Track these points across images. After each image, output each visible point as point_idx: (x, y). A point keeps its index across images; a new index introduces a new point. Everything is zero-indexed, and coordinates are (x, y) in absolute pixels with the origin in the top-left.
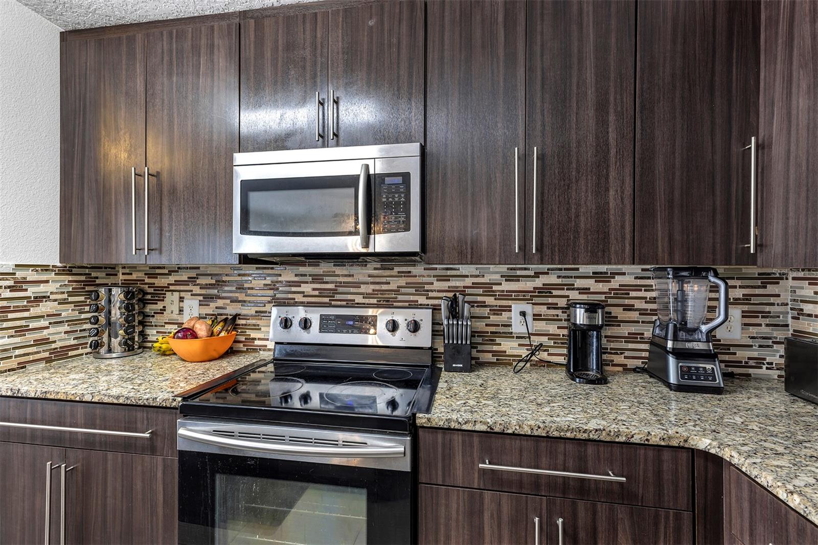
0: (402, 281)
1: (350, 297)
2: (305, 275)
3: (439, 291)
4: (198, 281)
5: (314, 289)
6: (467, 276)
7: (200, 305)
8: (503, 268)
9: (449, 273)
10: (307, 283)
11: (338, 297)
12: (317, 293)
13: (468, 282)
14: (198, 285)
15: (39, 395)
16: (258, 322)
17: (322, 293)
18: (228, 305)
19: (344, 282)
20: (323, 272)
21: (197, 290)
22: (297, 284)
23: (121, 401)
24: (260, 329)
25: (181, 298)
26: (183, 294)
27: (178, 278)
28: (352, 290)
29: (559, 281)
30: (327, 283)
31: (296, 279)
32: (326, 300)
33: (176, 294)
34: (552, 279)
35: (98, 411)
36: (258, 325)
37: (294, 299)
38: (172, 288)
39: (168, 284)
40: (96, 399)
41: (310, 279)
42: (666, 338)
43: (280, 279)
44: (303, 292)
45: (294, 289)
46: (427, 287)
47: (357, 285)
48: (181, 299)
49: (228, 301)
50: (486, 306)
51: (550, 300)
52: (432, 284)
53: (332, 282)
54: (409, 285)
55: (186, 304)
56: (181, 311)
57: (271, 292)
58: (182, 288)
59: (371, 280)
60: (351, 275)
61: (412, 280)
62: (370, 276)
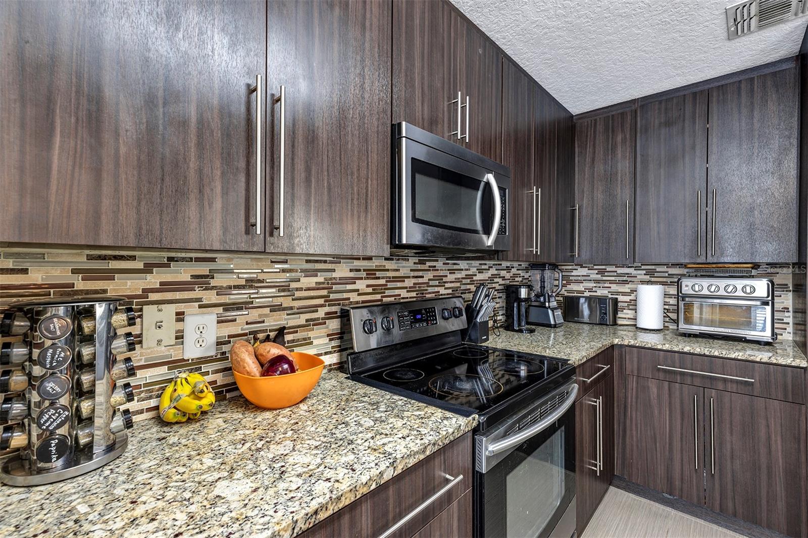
0: (430, 275)
2: (359, 270)
4: (213, 283)
5: (368, 286)
6: (462, 270)
7: (219, 322)
9: (455, 267)
10: (361, 278)
11: (388, 293)
12: (370, 290)
13: (463, 274)
14: (213, 288)
17: (376, 289)
18: (266, 316)
19: (393, 277)
20: (376, 266)
21: (210, 297)
22: (353, 280)
24: (311, 343)
25: (178, 314)
26: (181, 307)
27: (167, 278)
28: (399, 285)
29: (496, 272)
30: (378, 278)
31: (352, 275)
32: (380, 297)
33: (172, 309)
36: (310, 338)
37: (349, 299)
38: (153, 297)
39: (144, 290)
41: (365, 274)
43: (334, 275)
44: (358, 290)
45: (349, 287)
47: (402, 279)
48: (180, 317)
49: (267, 310)
50: (470, 292)
52: (446, 276)
53: (383, 278)
55: (191, 324)
56: (180, 337)
57: (325, 292)
58: (178, 295)
59: (412, 274)
60: (397, 270)
61: (436, 273)
62: (411, 270)
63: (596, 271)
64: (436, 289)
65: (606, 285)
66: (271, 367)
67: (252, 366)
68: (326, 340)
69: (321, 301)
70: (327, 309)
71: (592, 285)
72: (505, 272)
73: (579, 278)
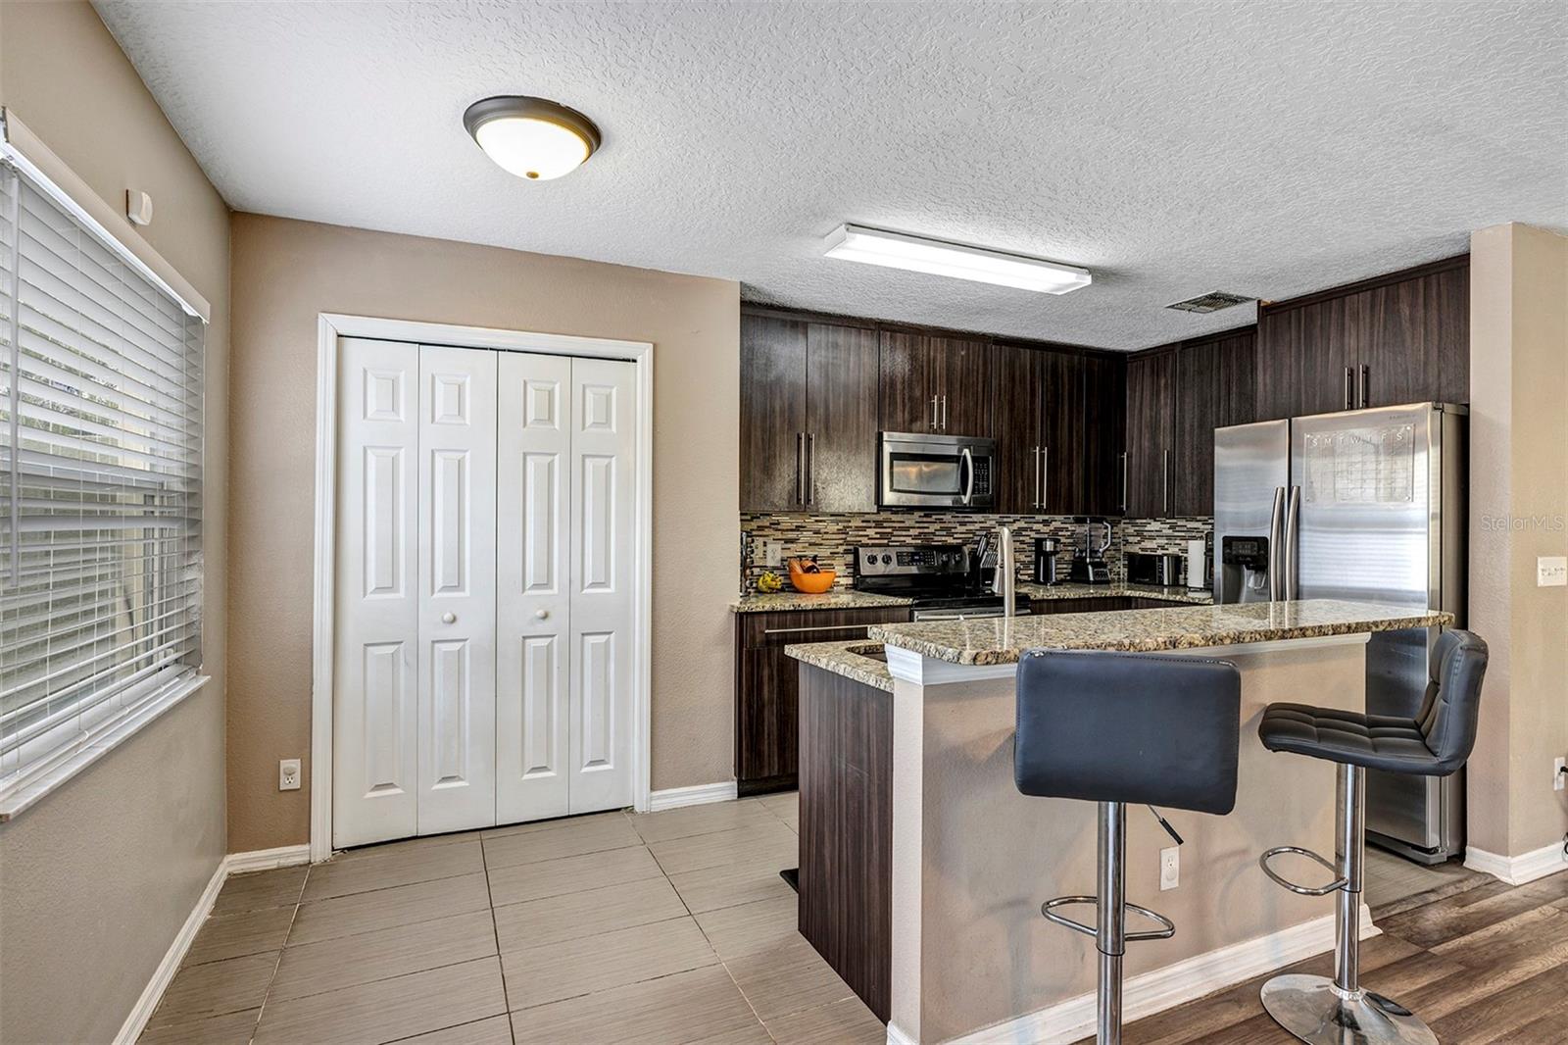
0: (937, 526)
1: (902, 539)
2: (869, 522)
3: (961, 533)
4: (780, 527)
5: (876, 533)
7: (782, 548)
8: (997, 516)
9: (966, 520)
10: (870, 527)
12: (878, 536)
13: (978, 526)
14: (780, 530)
15: (815, 607)
16: (833, 562)
17: (883, 535)
21: (779, 535)
22: (864, 529)
23: (875, 604)
25: (764, 542)
26: (765, 539)
27: (761, 524)
28: (904, 533)
29: (1026, 525)
31: (864, 524)
32: (886, 541)
33: (762, 539)
34: (1022, 524)
35: (854, 614)
40: (857, 606)
41: (874, 525)
42: (1086, 557)
43: (850, 524)
45: (861, 533)
46: (953, 531)
47: (907, 529)
48: (765, 544)
51: (1021, 538)
52: (956, 528)
53: (889, 527)
54: (942, 529)
55: (770, 547)
57: (844, 536)
58: (764, 533)
59: (917, 525)
60: (903, 522)
61: (943, 525)
62: (917, 522)
63: (1168, 526)
64: (943, 538)
65: (1177, 542)
66: (808, 570)
67: (799, 570)
68: (844, 567)
69: (841, 542)
70: (845, 547)
71: (1163, 541)
72: (1041, 525)
73: (1153, 534)
